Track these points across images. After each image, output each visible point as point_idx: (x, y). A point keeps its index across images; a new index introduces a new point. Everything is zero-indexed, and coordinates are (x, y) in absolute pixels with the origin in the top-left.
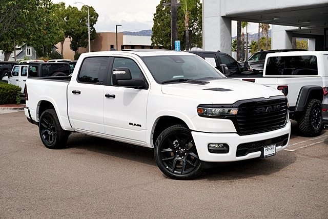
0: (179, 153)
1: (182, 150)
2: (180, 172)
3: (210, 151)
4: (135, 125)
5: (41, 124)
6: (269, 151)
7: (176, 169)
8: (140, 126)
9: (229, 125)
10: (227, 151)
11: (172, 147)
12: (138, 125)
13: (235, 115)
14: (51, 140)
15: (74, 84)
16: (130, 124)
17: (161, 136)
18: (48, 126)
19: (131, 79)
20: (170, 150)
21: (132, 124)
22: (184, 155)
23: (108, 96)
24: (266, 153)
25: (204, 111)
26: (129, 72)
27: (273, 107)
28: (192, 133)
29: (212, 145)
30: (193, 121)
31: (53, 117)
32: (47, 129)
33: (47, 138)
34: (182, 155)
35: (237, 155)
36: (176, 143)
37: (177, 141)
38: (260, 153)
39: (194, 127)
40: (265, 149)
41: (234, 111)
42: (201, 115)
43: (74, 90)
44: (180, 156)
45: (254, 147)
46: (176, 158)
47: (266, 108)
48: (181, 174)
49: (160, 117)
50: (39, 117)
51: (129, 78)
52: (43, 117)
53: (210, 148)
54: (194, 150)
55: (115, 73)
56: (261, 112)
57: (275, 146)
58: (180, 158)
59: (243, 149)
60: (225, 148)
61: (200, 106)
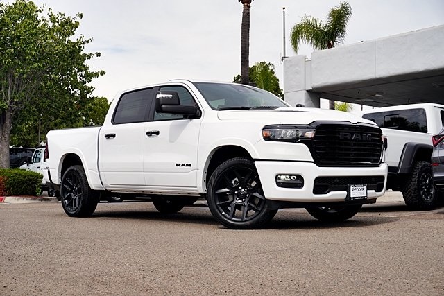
0: (238, 195)
1: (243, 190)
2: (240, 220)
3: (279, 184)
4: (183, 165)
5: (63, 186)
6: (357, 192)
8: (190, 165)
9: (303, 151)
10: (301, 185)
11: (230, 186)
12: (187, 165)
13: (311, 138)
14: (75, 205)
15: (108, 126)
16: (177, 165)
17: (216, 173)
18: (72, 187)
19: (179, 104)
20: (226, 190)
21: (179, 165)
22: (245, 197)
23: (149, 134)
24: (354, 194)
25: (271, 134)
26: (176, 95)
27: (362, 136)
28: (256, 163)
29: (283, 177)
30: (257, 148)
31: (79, 174)
32: (71, 191)
33: (70, 205)
34: (242, 197)
35: (315, 192)
36: (235, 182)
37: (237, 179)
38: (345, 192)
39: (258, 154)
40: (351, 188)
41: (310, 134)
42: (267, 138)
43: (107, 134)
44: (241, 199)
45: (337, 183)
46: (235, 202)
47: (352, 134)
48: (242, 221)
49: (215, 149)
51: (177, 103)
52: (66, 177)
53: (278, 181)
54: (259, 188)
55: (158, 96)
56: (346, 139)
57: (365, 187)
58: (240, 201)
59: (322, 184)
60: (298, 181)
61: (266, 127)
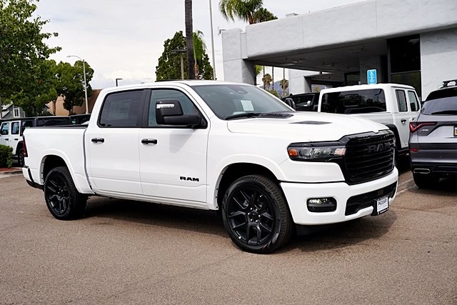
0: (251, 216)
1: (254, 211)
2: (256, 242)
3: (311, 209)
4: (189, 179)
5: (47, 188)
6: (382, 206)
7: (250, 237)
8: (198, 180)
9: (334, 170)
10: (333, 208)
12: (194, 179)
13: (343, 156)
14: (62, 208)
16: (181, 178)
18: (57, 189)
19: (182, 114)
21: (185, 178)
22: (258, 218)
23: (145, 142)
24: (380, 208)
25: (297, 152)
26: (178, 105)
27: (384, 145)
28: (282, 184)
29: (314, 201)
30: (282, 168)
31: (64, 177)
32: (56, 193)
33: (56, 206)
35: (347, 214)
38: (371, 208)
39: (284, 175)
40: (378, 202)
41: (341, 151)
42: (294, 158)
43: (94, 137)
44: (254, 220)
45: (365, 200)
46: (249, 224)
47: (377, 145)
48: (257, 244)
49: (229, 166)
50: (44, 178)
51: (180, 113)
52: (50, 177)
53: (310, 205)
55: (159, 106)
57: (387, 198)
58: (254, 222)
59: (354, 203)
60: (331, 204)
61: (292, 145)
